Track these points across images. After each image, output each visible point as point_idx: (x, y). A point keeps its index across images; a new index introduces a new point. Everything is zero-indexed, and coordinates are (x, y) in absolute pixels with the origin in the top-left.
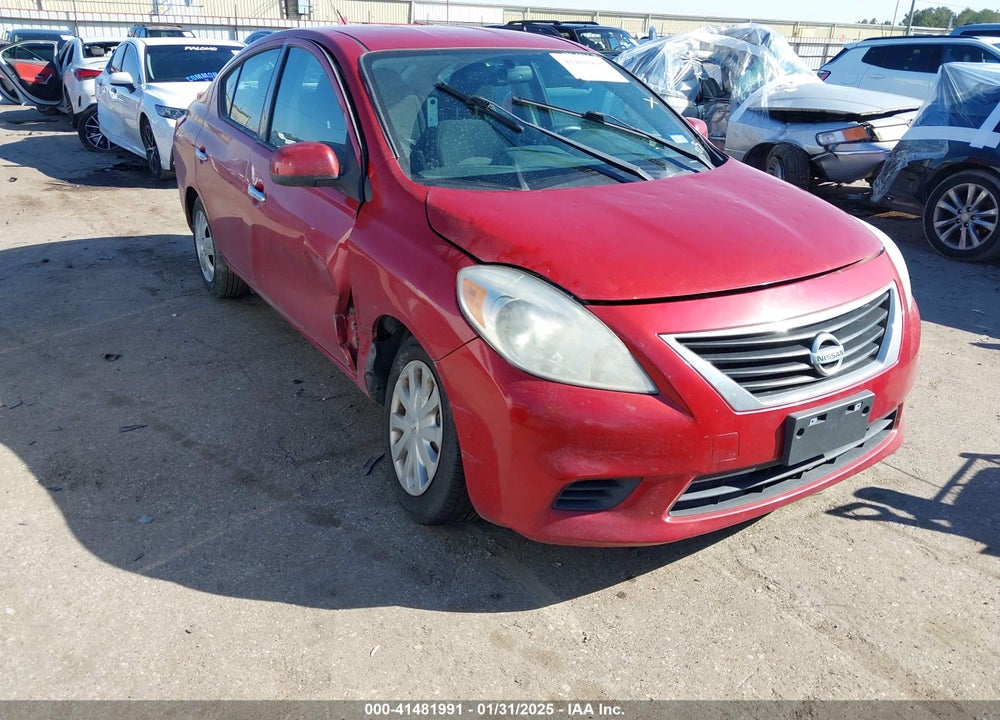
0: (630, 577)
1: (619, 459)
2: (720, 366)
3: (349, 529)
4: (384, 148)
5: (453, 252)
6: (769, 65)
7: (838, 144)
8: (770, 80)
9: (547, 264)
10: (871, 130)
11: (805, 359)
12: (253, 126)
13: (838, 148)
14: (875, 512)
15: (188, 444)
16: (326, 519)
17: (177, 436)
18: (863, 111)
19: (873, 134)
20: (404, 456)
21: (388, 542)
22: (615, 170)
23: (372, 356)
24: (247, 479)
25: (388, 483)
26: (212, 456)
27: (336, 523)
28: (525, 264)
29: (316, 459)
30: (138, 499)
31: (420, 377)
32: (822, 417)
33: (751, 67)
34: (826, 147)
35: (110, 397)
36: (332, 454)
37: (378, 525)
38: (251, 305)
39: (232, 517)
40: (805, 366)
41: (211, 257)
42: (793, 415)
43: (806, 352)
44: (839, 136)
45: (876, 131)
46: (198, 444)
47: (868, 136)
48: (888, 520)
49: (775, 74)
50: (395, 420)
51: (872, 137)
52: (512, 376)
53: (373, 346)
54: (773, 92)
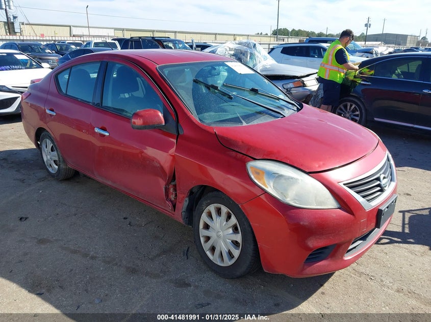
0: (322, 285)
1: (331, 237)
2: (358, 192)
3: (196, 287)
4: (185, 110)
5: (240, 156)
6: (257, 57)
7: (291, 88)
8: (259, 62)
9: (286, 158)
10: (303, 82)
11: (379, 185)
12: (89, 99)
13: (293, 89)
14: (387, 241)
15: (93, 258)
16: (184, 284)
17: (85, 255)
18: (298, 75)
19: (304, 84)
20: (213, 249)
21: (217, 290)
22: (270, 112)
23: (186, 203)
24: (133, 271)
25: (198, 261)
26: (109, 262)
27: (189, 285)
28: (277, 158)
29: (158, 255)
30: (86, 291)
31: (219, 211)
32: (387, 208)
33: (251, 58)
34: (287, 89)
35: (36, 240)
36: (164, 252)
37: (208, 282)
38: (78, 182)
39: (139, 291)
40: (379, 188)
41: (55, 161)
42: (380, 208)
43: (378, 182)
44: (291, 85)
45: (305, 82)
46: (99, 257)
47: (302, 85)
48: (393, 243)
49: (260, 60)
50: (203, 232)
51: (304, 85)
52: (286, 208)
53: (187, 199)
54: (261, 68)
